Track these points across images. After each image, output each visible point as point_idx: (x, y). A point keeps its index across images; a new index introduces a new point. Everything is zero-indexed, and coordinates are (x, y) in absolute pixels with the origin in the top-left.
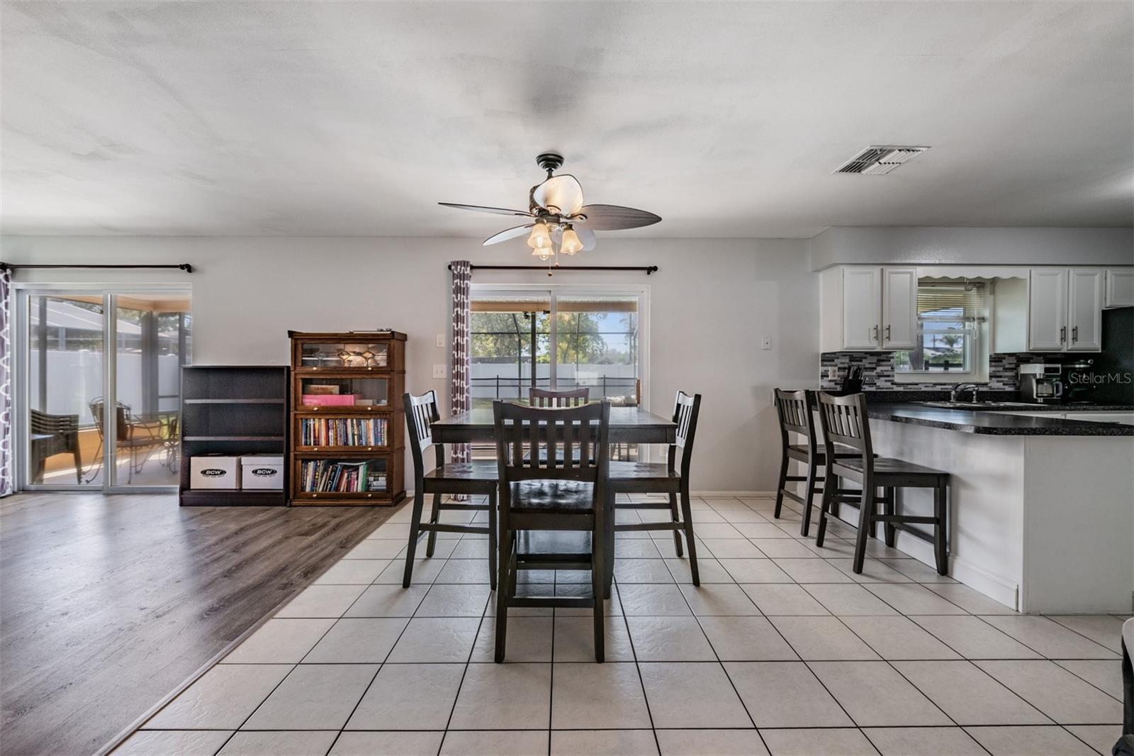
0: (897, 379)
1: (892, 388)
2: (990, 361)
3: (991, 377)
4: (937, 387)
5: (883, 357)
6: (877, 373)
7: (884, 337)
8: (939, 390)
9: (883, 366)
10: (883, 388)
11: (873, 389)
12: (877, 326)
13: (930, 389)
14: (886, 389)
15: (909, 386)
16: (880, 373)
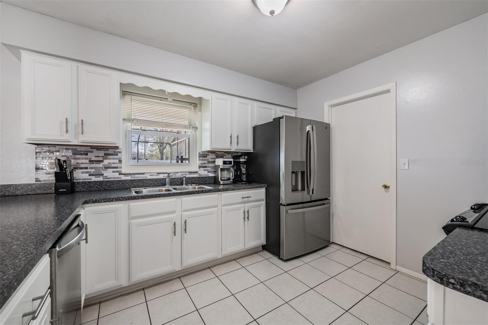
0: (124, 171)
1: (120, 178)
2: (199, 157)
3: (200, 167)
4: (160, 175)
5: (111, 151)
6: (103, 165)
7: (80, 132)
8: (162, 177)
9: (110, 159)
10: (111, 178)
14: (113, 178)
15: (136, 176)
16: (107, 165)
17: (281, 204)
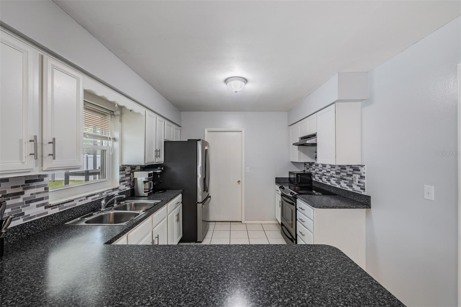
0: (51, 202)
1: (47, 213)
2: (120, 171)
3: (120, 182)
4: (89, 198)
6: (24, 199)
7: (46, 154)
8: (91, 201)
9: (34, 187)
10: (34, 216)
11: (20, 221)
12: (35, 137)
13: (84, 202)
14: (38, 215)
15: (65, 205)
16: (29, 198)
17: (198, 203)
